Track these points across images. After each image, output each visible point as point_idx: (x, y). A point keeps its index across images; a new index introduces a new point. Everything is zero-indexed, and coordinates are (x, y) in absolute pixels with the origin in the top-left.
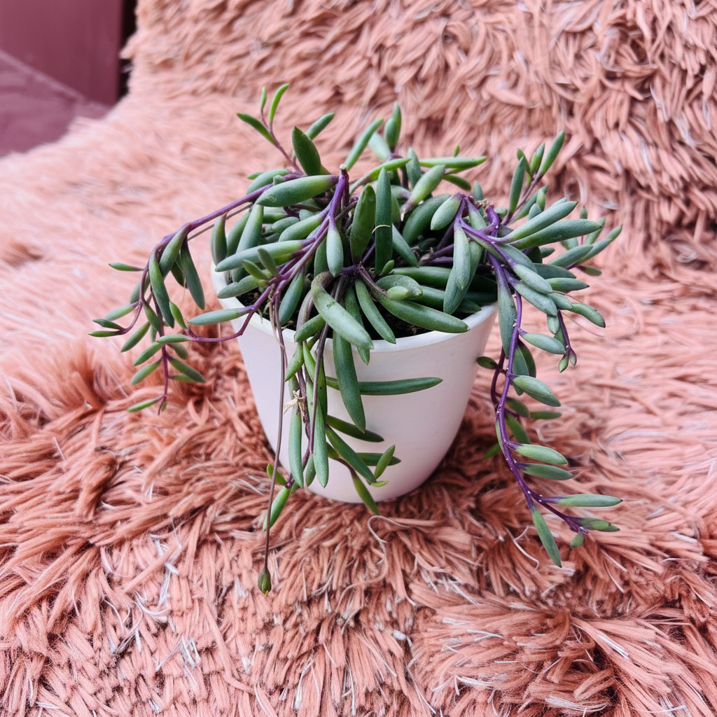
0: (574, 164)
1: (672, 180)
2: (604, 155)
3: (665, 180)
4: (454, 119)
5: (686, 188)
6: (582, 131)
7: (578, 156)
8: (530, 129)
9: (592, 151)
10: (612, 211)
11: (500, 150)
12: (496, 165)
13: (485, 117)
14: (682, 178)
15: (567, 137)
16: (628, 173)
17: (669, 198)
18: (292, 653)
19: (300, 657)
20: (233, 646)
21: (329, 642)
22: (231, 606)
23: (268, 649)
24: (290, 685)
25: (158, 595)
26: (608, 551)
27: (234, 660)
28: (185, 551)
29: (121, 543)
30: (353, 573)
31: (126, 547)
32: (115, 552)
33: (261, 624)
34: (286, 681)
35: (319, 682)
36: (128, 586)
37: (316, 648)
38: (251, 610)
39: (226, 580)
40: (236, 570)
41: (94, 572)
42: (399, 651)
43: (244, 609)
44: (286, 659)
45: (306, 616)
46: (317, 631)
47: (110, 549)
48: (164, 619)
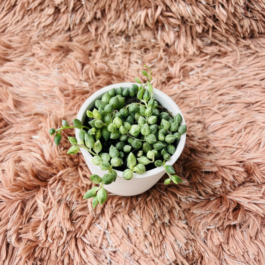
0: (160, 17)
1: (200, 17)
2: (171, 11)
3: (197, 18)
4: (109, 9)
5: (205, 19)
6: (162, 4)
7: (161, 14)
8: (141, 6)
9: (167, 11)
10: (178, 31)
11: (130, 17)
12: (130, 23)
13: (122, 6)
14: (203, 16)
15: (156, 7)
16: (182, 17)
17: (199, 24)
18: (159, 244)
19: (161, 242)
20: (140, 248)
21: (166, 234)
22: (131, 235)
23: (151, 245)
24: (163, 252)
25: (108, 243)
27: (142, 252)
28: (108, 224)
29: (86, 232)
30: (162, 207)
31: (88, 232)
32: (86, 235)
33: (144, 238)
34: (161, 252)
35: (171, 248)
36: (98, 245)
37: (164, 237)
38: (138, 234)
39: (126, 228)
40: (127, 223)
41: (85, 246)
42: (186, 226)
43: (136, 235)
44: (158, 246)
45: (155, 229)
46: (161, 232)
47: (84, 236)
48: (115, 250)
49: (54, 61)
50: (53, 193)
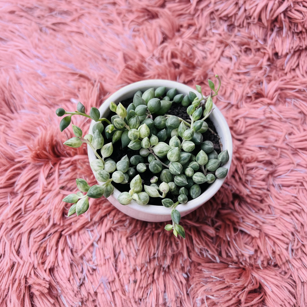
18: (145, 285)
19: (147, 286)
20: (122, 280)
21: (158, 279)
22: (120, 261)
23: (135, 282)
24: (144, 297)
25: (92, 257)
26: (269, 237)
27: (122, 286)
28: (101, 237)
29: (74, 233)
30: (167, 247)
31: (77, 234)
32: (73, 237)
33: (132, 271)
34: (143, 296)
35: (155, 299)
36: (80, 254)
37: (153, 281)
38: (128, 264)
39: (117, 251)
40: (121, 246)
41: (66, 248)
42: (184, 282)
43: (125, 264)
44: (142, 287)
45: (149, 268)
46: (153, 274)
47: (70, 236)
48: (95, 268)
49: (132, 21)
50: (60, 175)
